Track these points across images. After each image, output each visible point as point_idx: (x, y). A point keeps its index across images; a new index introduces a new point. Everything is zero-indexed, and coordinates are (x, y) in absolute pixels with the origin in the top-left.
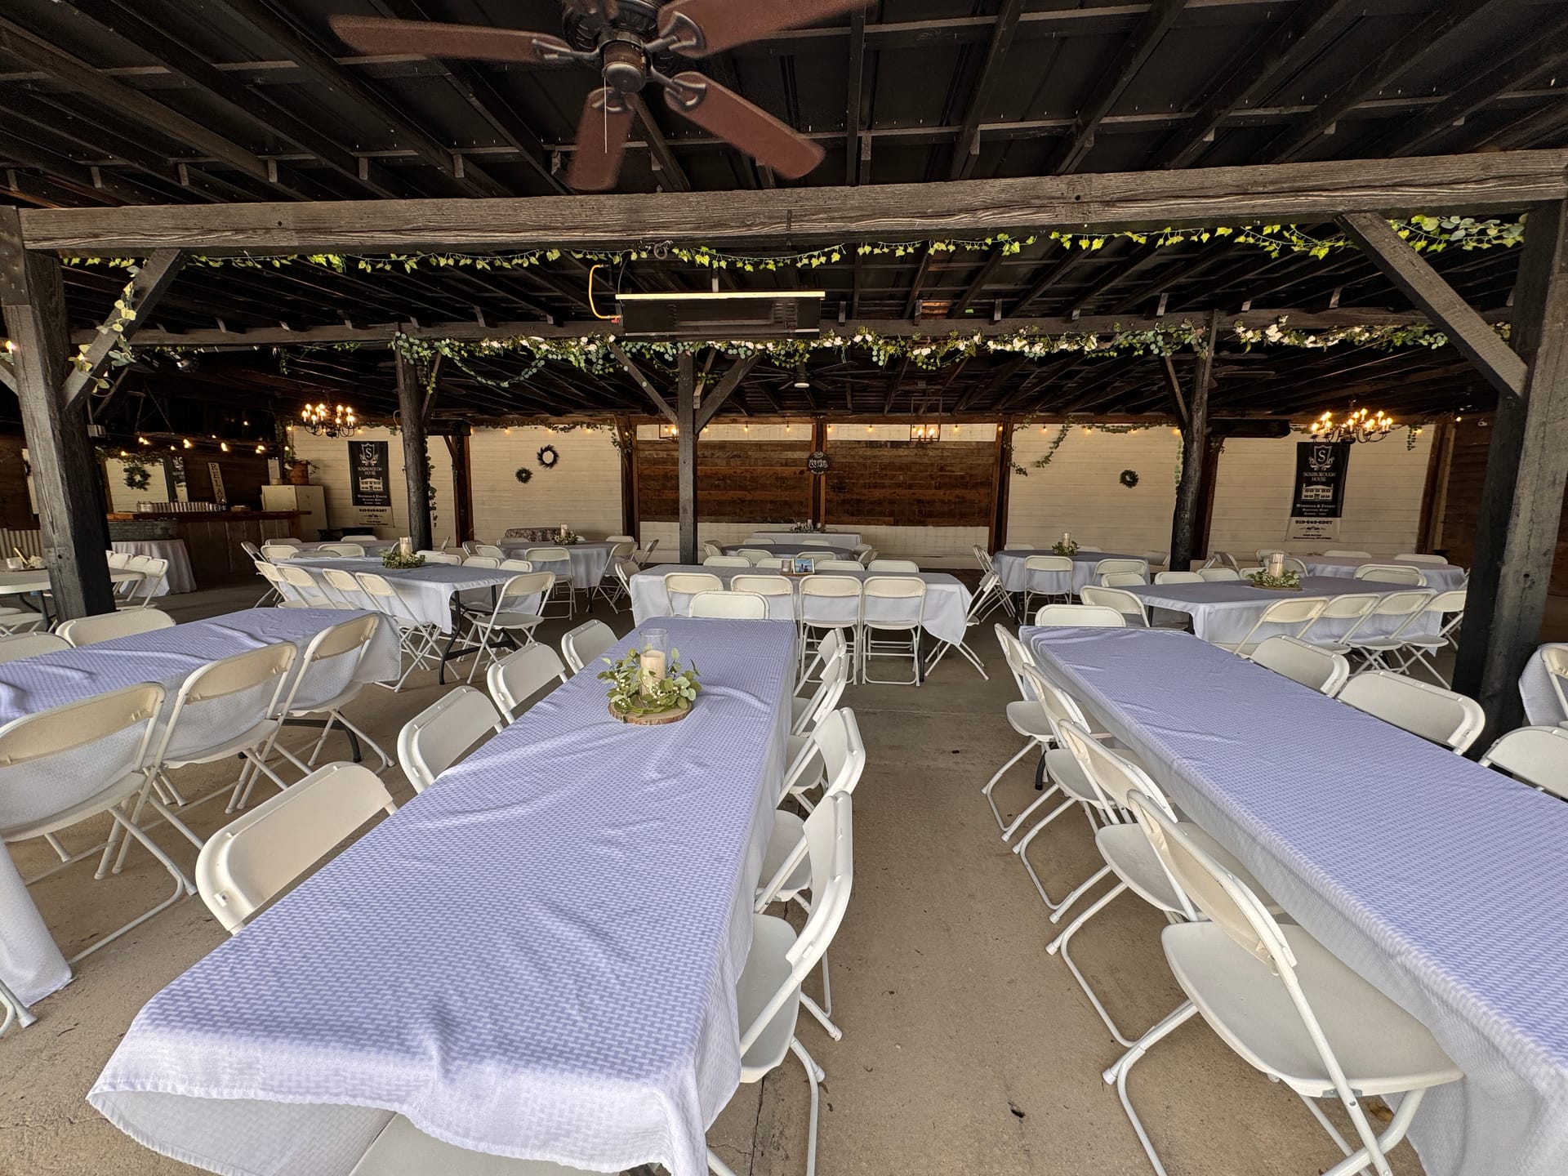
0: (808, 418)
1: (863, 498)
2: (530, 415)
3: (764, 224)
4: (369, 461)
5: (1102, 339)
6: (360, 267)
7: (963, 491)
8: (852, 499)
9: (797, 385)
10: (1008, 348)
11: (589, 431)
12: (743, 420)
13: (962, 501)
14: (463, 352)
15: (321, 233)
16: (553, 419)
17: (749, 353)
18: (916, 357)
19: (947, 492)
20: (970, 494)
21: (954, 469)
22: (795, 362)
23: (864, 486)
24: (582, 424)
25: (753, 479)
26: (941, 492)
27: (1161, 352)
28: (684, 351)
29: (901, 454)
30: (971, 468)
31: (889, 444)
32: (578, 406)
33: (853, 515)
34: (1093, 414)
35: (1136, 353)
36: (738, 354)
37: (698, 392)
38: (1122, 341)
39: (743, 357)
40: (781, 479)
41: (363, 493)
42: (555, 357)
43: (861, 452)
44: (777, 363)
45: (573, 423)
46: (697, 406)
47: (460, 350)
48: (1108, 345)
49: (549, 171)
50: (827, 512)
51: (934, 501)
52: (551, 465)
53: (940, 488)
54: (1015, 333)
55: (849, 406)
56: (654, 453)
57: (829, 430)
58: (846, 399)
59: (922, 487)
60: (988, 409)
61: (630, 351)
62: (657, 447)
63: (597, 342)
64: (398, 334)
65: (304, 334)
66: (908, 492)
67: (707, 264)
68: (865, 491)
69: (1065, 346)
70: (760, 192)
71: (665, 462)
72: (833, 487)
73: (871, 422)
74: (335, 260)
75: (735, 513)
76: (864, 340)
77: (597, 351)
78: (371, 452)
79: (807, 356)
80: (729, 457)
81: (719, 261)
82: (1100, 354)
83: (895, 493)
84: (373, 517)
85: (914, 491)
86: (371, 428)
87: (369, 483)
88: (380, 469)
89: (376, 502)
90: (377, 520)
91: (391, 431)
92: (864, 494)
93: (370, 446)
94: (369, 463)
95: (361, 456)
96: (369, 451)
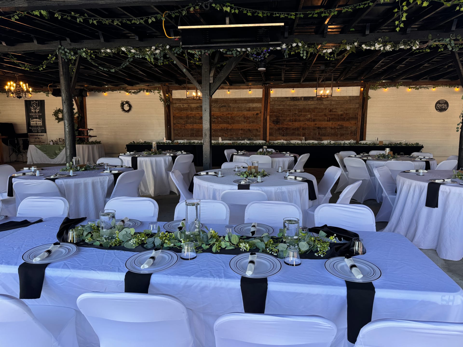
0: (261, 86)
1: (289, 127)
2: (117, 86)
4: (35, 110)
5: (422, 43)
6: (55, 16)
7: (342, 122)
8: (283, 128)
9: (259, 69)
10: (373, 48)
11: (148, 93)
12: (227, 87)
13: (342, 127)
14: (92, 55)
16: (130, 87)
17: (238, 53)
18: (324, 54)
19: (334, 123)
20: (346, 124)
21: (337, 111)
22: (261, 57)
23: (290, 121)
24: (143, 90)
25: (232, 118)
26: (330, 124)
27: (453, 49)
28: (204, 53)
29: (309, 103)
30: (347, 110)
31: (303, 98)
32: (142, 81)
33: (283, 136)
34: (411, 81)
35: (440, 50)
36: (232, 54)
37: (212, 74)
38: (432, 43)
39: (235, 55)
40: (246, 118)
41: (32, 127)
42: (138, 56)
43: (288, 103)
44: (252, 58)
45: (139, 89)
46: (211, 81)
47: (91, 54)
48: (425, 46)
50: (270, 134)
51: (326, 128)
52: (128, 111)
53: (330, 121)
54: (376, 40)
55: (283, 79)
56: (181, 105)
57: (271, 92)
58: (281, 75)
59: (320, 120)
60: (355, 79)
61: (177, 53)
62: (182, 102)
63: (160, 48)
64: (60, 46)
65: (13, 47)
66: (312, 124)
67: (229, 11)
68: (290, 123)
69: (402, 47)
71: (187, 110)
72: (273, 122)
73: (293, 87)
74: (44, 13)
75: (223, 136)
76: (297, 46)
77: (160, 53)
78: (36, 105)
79: (268, 54)
80: (220, 107)
81: (235, 10)
82: (421, 51)
83: (306, 124)
84: (37, 139)
85: (316, 123)
86: (36, 93)
87: (35, 121)
88: (40, 114)
89: (39, 131)
90: (39, 140)
91: (46, 95)
92: (289, 125)
93: (36, 102)
94: (35, 111)
95: (31, 107)
96: (35, 105)
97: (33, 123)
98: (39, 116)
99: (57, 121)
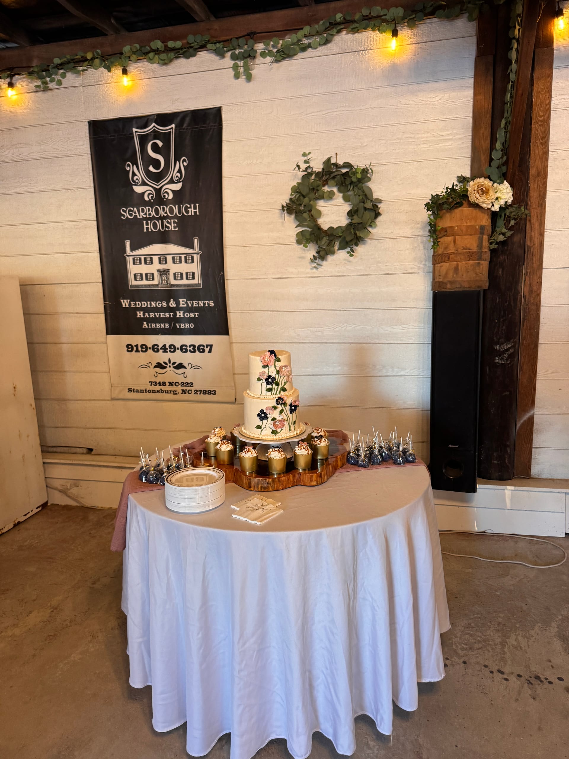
4: (155, 182)
41: (137, 294)
78: (164, 151)
84: (170, 370)
86: (165, 63)
87: (156, 259)
88: (191, 211)
89: (180, 320)
90: (181, 379)
91: (235, 67)
93: (162, 129)
94: (158, 191)
95: (131, 168)
96: (155, 148)
97: (143, 269)
98: (182, 221)
99: (311, 251)
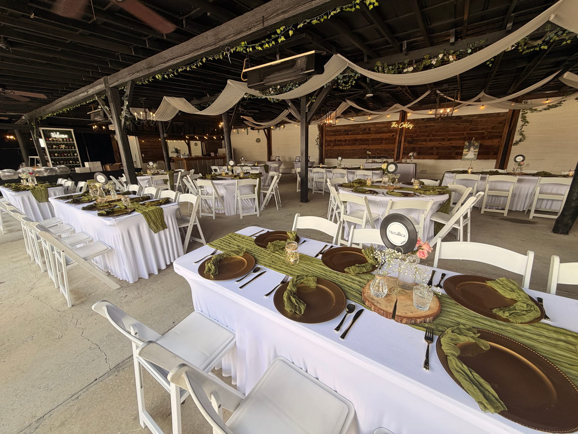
3: (254, 26)
8: (417, 147)
15: (151, 68)
22: (349, 85)
23: (424, 140)
30: (489, 128)
37: (308, 105)
40: (383, 139)
44: (341, 88)
46: (307, 111)
48: (540, 42)
49: (183, 28)
50: (404, 153)
57: (408, 115)
66: (448, 143)
68: (424, 143)
70: (252, 11)
71: (335, 135)
72: (408, 142)
79: (354, 82)
83: (440, 143)
85: (451, 142)
92: (424, 145)
